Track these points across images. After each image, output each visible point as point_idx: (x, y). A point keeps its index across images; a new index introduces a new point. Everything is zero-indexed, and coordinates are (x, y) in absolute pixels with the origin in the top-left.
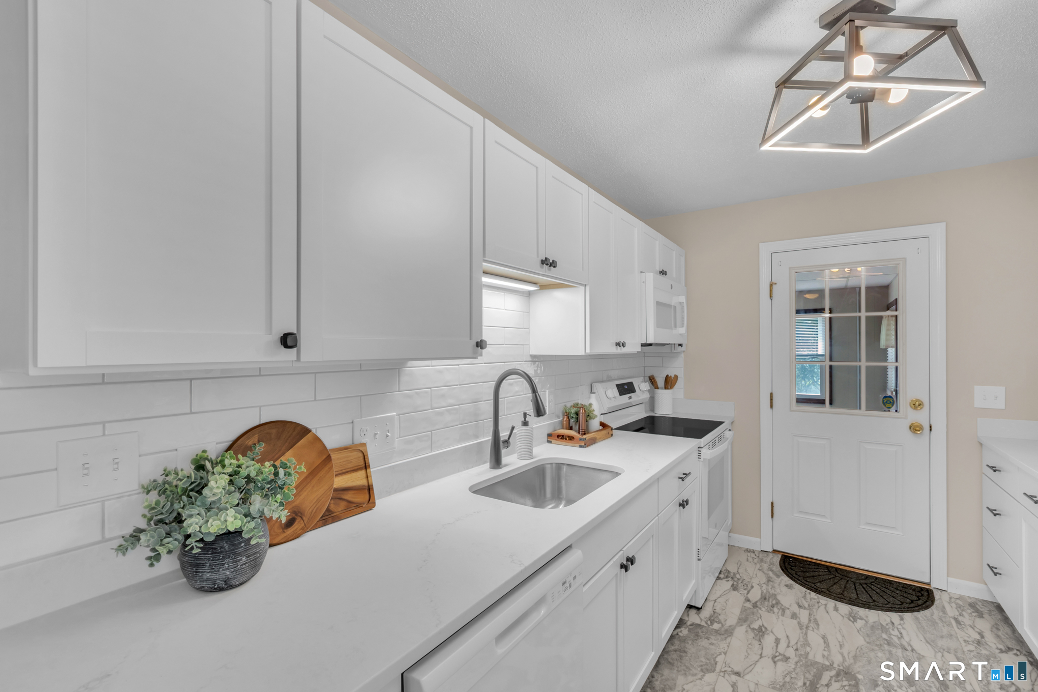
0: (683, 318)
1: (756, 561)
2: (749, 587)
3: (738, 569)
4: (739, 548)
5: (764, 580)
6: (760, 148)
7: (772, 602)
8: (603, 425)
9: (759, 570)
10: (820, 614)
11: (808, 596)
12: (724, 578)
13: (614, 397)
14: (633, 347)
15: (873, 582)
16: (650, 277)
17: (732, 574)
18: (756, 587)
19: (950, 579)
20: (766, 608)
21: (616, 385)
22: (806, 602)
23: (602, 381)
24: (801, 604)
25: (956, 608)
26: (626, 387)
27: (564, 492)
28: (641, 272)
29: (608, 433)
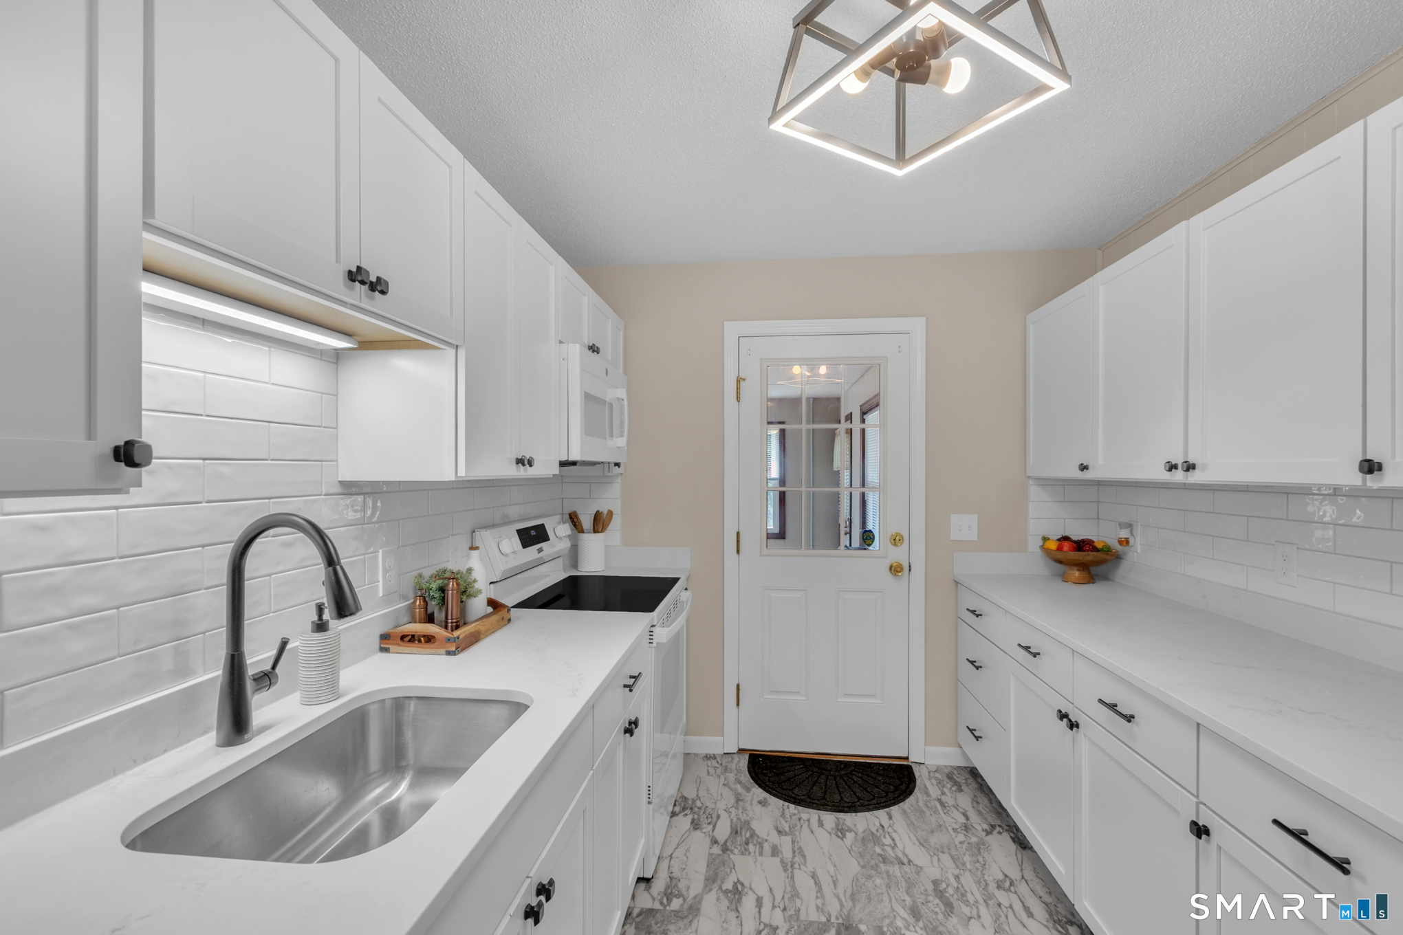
0: (622, 423)
1: (719, 771)
2: (714, 816)
3: (698, 791)
4: (696, 755)
5: (732, 801)
6: (769, 126)
7: (745, 835)
8: (492, 603)
9: (724, 785)
10: (805, 839)
11: (787, 811)
12: (680, 812)
13: (514, 552)
14: (546, 467)
15: (854, 770)
16: (575, 351)
17: (690, 802)
18: (724, 815)
19: (928, 748)
20: (739, 848)
21: (517, 530)
22: (786, 822)
23: (493, 526)
24: (780, 829)
25: (937, 785)
26: (533, 533)
27: (410, 754)
28: (561, 342)
29: (503, 619)
